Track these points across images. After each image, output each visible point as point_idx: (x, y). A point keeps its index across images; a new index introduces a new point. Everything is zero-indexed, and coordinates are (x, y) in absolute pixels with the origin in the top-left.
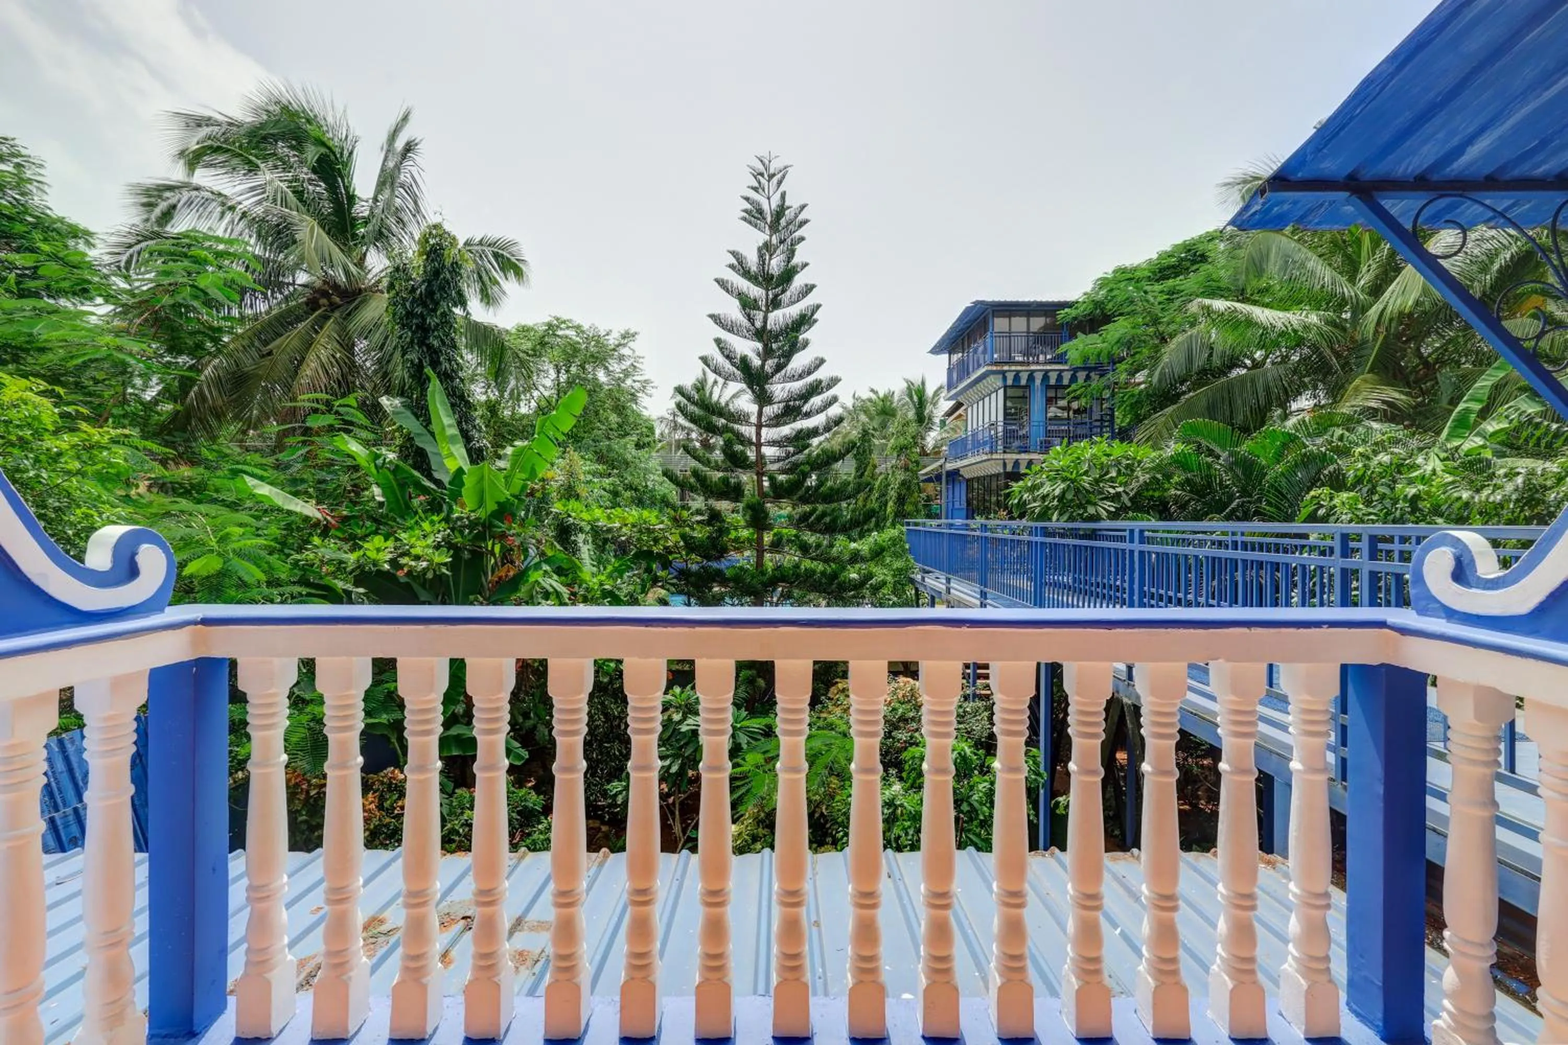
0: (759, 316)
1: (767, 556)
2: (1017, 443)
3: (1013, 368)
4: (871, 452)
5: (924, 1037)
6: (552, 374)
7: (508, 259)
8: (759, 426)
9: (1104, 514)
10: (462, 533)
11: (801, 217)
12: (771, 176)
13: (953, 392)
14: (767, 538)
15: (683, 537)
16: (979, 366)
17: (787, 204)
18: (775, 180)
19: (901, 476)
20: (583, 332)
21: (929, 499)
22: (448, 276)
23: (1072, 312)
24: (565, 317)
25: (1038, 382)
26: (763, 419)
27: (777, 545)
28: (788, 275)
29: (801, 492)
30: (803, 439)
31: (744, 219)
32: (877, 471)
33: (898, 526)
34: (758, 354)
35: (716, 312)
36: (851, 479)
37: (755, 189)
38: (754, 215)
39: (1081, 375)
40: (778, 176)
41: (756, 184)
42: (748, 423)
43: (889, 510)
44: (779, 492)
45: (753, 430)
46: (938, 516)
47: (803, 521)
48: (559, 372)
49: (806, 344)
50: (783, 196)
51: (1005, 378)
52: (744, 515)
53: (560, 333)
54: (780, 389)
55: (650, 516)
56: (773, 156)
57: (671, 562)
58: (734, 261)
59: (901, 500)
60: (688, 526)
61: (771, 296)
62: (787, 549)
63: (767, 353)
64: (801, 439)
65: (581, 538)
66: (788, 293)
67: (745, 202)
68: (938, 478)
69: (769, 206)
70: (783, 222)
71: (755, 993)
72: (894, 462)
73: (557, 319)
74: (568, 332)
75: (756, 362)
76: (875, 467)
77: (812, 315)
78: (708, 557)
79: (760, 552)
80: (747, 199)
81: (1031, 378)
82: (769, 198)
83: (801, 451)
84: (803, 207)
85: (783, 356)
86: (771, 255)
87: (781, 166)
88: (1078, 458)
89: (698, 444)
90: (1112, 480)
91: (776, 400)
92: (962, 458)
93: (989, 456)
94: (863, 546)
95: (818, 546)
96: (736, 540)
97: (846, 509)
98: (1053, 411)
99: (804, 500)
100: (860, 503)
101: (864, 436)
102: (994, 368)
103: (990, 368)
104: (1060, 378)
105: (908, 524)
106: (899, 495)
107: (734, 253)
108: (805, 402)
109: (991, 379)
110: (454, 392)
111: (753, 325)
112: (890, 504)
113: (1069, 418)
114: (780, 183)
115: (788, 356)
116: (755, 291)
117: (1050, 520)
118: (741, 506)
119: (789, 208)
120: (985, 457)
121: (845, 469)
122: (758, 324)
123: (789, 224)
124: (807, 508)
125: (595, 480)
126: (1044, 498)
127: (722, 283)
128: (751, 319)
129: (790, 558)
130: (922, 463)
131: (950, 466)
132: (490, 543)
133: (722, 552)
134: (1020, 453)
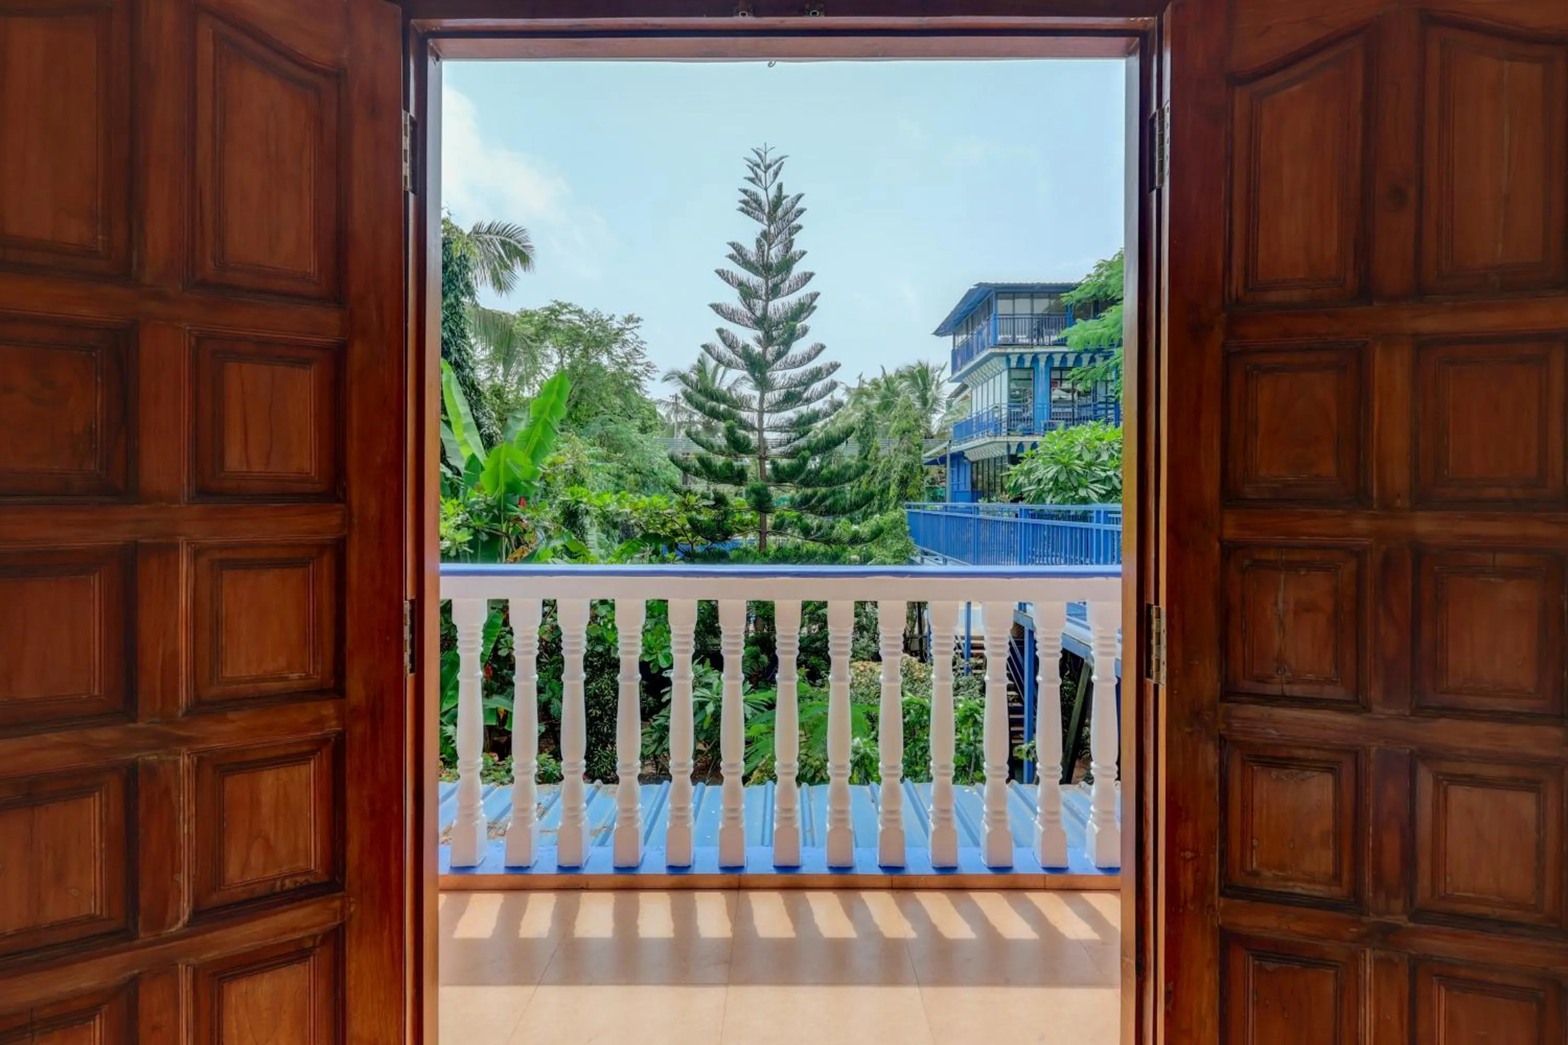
0: (759, 304)
1: (771, 539)
2: (1021, 426)
3: (1017, 350)
4: (874, 434)
5: (880, 867)
6: (556, 360)
7: (516, 247)
8: (761, 412)
9: (1094, 497)
10: (479, 516)
11: (799, 206)
12: (768, 167)
13: (958, 374)
14: (770, 520)
15: (690, 520)
16: (983, 348)
17: (784, 193)
18: (771, 171)
19: (904, 459)
20: (586, 316)
21: (933, 481)
22: (456, 269)
23: (1076, 295)
24: (566, 301)
25: (1042, 364)
26: (765, 405)
27: (779, 528)
28: (787, 264)
29: (802, 476)
30: (804, 424)
31: (742, 210)
32: (881, 454)
33: (899, 509)
34: (759, 342)
35: (717, 302)
36: (853, 462)
37: (752, 180)
38: (751, 206)
39: (1086, 358)
40: (775, 167)
41: (752, 175)
42: (750, 409)
43: (891, 493)
44: (781, 477)
45: (755, 415)
46: (943, 499)
47: (804, 504)
48: (562, 356)
49: (805, 331)
50: (780, 187)
51: (1008, 360)
52: (747, 498)
53: (562, 317)
54: (780, 376)
55: (658, 500)
56: (769, 147)
57: (676, 545)
58: (732, 251)
59: (903, 482)
60: (695, 509)
61: (770, 285)
62: (789, 531)
63: (768, 340)
64: (803, 425)
65: (587, 521)
66: (787, 282)
67: (743, 194)
68: (943, 460)
69: (766, 196)
70: (780, 212)
71: (763, 844)
72: (896, 446)
73: (559, 304)
74: (569, 316)
75: (758, 349)
76: (878, 449)
77: (811, 303)
78: (713, 540)
79: (763, 534)
80: (745, 192)
81: (1035, 359)
82: (766, 189)
83: (802, 436)
84: (799, 197)
85: (783, 343)
86: (770, 245)
87: (777, 157)
88: (1072, 442)
89: (700, 427)
90: (1104, 464)
91: (778, 386)
92: (966, 441)
93: (993, 439)
94: (864, 529)
95: (819, 528)
96: (741, 522)
97: (849, 492)
98: (1057, 394)
99: (805, 483)
100: (864, 486)
101: (867, 419)
102: (998, 350)
103: (993, 350)
104: (1064, 359)
105: (909, 507)
106: (902, 477)
107: (733, 245)
108: (805, 390)
109: (995, 361)
110: (465, 381)
111: (754, 314)
112: (893, 487)
113: (1073, 401)
114: (776, 174)
115: (787, 344)
116: (755, 280)
117: (1044, 501)
118: (743, 489)
119: (786, 197)
120: (988, 440)
121: (849, 452)
122: (759, 313)
123: (786, 213)
124: (809, 491)
125: (599, 464)
126: (1039, 481)
127: (721, 273)
128: (751, 309)
129: (792, 539)
130: (924, 447)
131: (955, 449)
132: (504, 526)
133: (727, 534)
134: (1024, 435)
